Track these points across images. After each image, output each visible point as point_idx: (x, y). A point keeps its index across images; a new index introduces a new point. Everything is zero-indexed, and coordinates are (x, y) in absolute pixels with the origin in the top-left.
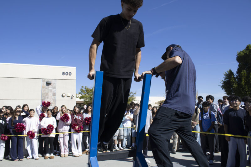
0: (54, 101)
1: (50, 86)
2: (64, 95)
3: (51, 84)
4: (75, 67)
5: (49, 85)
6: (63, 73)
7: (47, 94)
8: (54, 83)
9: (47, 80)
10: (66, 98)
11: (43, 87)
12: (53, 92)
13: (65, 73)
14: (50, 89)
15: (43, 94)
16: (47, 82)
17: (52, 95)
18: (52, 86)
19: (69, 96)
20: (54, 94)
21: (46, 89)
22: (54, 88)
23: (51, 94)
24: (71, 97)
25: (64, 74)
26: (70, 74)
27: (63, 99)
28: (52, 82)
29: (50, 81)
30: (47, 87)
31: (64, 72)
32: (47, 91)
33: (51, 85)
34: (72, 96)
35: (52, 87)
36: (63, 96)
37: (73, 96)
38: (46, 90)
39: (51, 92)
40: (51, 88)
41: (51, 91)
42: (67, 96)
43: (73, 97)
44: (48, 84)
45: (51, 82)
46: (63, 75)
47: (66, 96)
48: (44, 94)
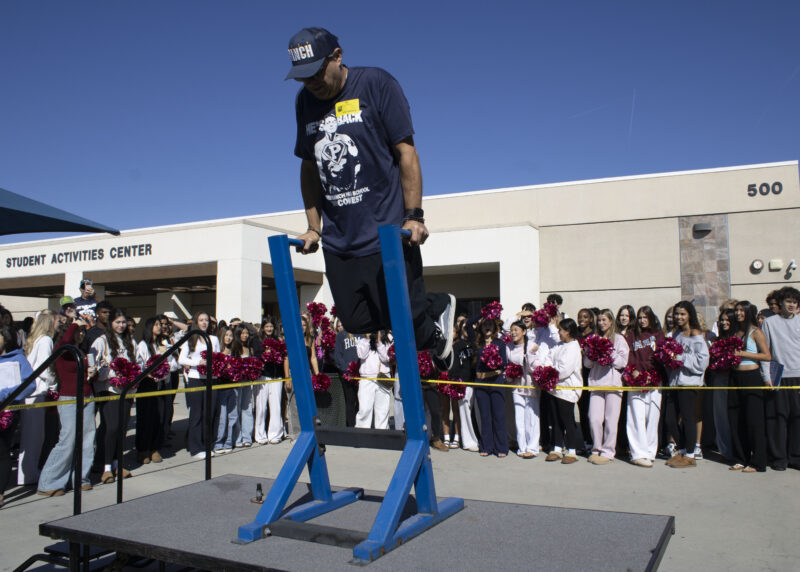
0: (724, 291)
1: (707, 239)
2: (757, 265)
3: (709, 231)
4: (796, 162)
5: (703, 236)
6: (751, 188)
7: (698, 266)
8: (721, 228)
9: (695, 221)
10: (765, 276)
11: (683, 245)
12: (718, 259)
13: (757, 188)
14: (707, 247)
15: (684, 267)
16: (695, 227)
17: (715, 267)
18: (713, 237)
19: (778, 270)
20: (723, 266)
21: (695, 248)
22: (723, 243)
23: (711, 266)
24: (783, 273)
25: (755, 191)
26: (777, 188)
27: (755, 278)
28: (715, 223)
29: (705, 220)
30: (695, 242)
31: (755, 185)
32: (696, 259)
33: (710, 234)
34: (789, 268)
35: (714, 241)
36: (754, 271)
37: (794, 266)
38: (694, 251)
39: (712, 258)
40: (711, 243)
41: (711, 255)
42: (771, 270)
43: (791, 271)
44: (700, 232)
45: (709, 224)
46: (750, 195)
47: (766, 268)
48: (688, 266)
